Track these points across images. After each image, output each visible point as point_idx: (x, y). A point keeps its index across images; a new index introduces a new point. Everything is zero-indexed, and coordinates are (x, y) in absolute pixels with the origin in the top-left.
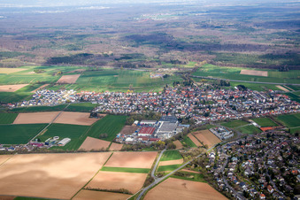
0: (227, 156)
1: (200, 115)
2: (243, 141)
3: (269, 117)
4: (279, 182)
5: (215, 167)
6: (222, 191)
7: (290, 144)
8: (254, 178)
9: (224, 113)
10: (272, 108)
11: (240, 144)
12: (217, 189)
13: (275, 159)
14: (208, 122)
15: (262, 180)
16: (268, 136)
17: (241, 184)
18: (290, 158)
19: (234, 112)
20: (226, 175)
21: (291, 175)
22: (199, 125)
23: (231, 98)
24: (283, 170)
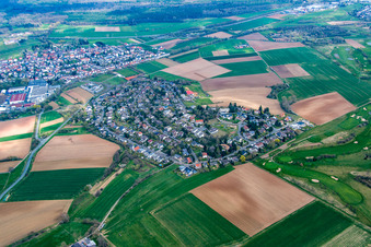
0: (103, 108)
1: (68, 74)
2: (114, 92)
3: (130, 68)
4: (150, 120)
5: (95, 118)
6: (106, 137)
7: (152, 87)
8: (130, 121)
9: (90, 70)
10: (130, 59)
11: (112, 94)
12: (102, 137)
13: (144, 102)
14: (77, 80)
15: (137, 121)
16: (133, 84)
17: (121, 128)
18: (155, 99)
19: (99, 67)
20: (106, 123)
21: (159, 112)
22: (70, 84)
23: (93, 55)
24: (151, 110)
